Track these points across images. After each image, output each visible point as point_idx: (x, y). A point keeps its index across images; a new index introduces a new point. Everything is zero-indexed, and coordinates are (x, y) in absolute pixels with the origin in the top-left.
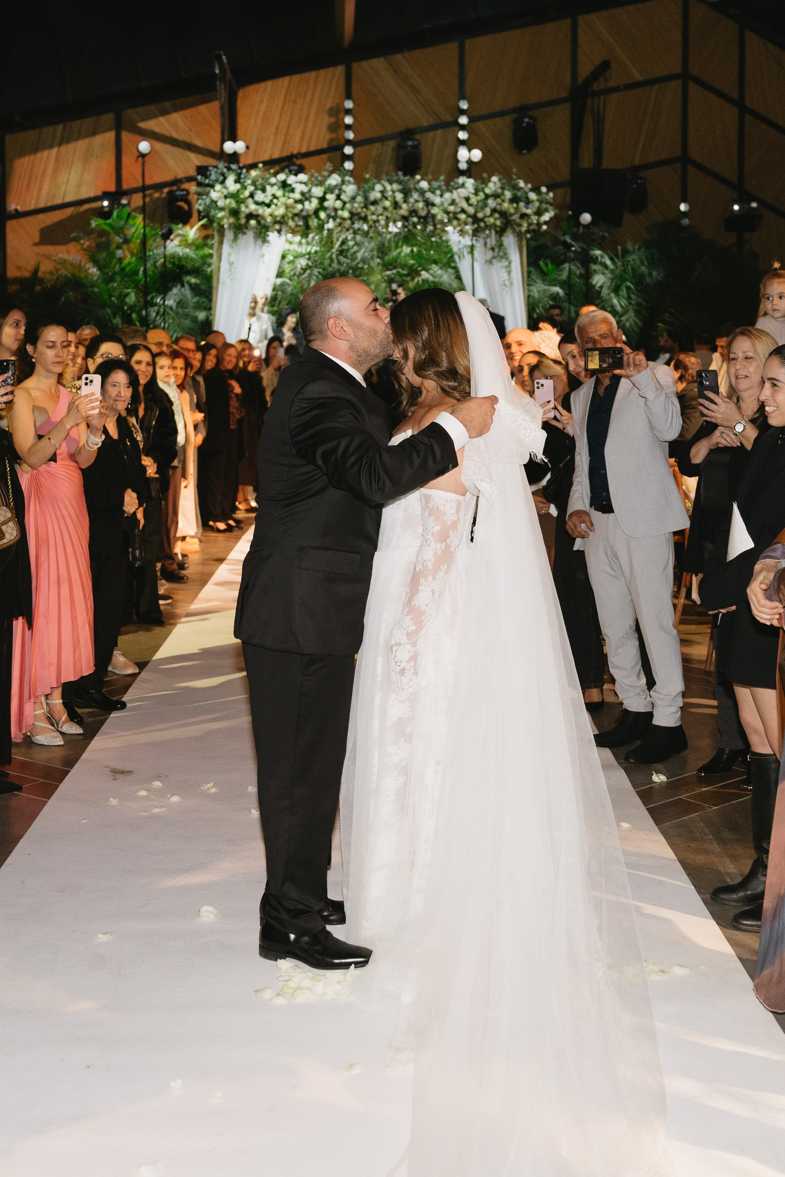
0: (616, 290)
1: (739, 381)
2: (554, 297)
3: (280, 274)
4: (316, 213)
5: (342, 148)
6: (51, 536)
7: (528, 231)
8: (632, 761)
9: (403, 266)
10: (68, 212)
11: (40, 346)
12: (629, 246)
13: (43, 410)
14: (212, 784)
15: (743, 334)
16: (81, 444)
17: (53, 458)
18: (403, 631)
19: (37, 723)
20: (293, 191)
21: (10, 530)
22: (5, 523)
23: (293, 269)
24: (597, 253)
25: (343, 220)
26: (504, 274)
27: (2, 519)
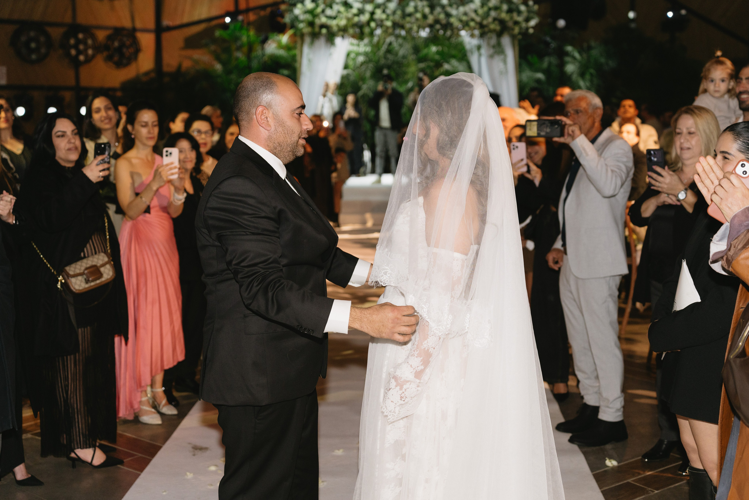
0: (582, 75)
2: (538, 81)
3: (346, 67)
4: (368, 23)
7: (520, 33)
9: (432, 60)
10: (203, 26)
11: (137, 126)
12: (593, 43)
13: (139, 175)
15: (687, 112)
17: (148, 210)
19: (143, 407)
20: (351, 7)
21: (107, 271)
22: (103, 265)
23: (355, 63)
24: (569, 48)
25: (387, 28)
26: (501, 65)
27: (100, 263)
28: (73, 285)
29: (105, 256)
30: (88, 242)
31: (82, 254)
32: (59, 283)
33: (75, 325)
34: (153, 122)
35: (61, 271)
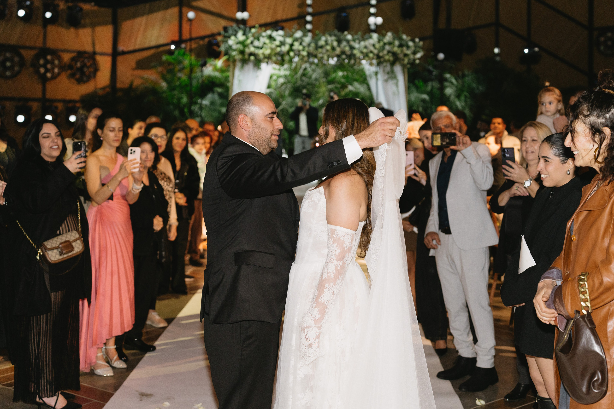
0: (458, 96)
1: (528, 154)
2: (424, 101)
3: (269, 86)
4: (288, 53)
5: (304, 17)
6: (109, 246)
7: (408, 63)
8: (463, 390)
9: (338, 83)
10: (152, 52)
11: (106, 130)
12: (466, 72)
13: (107, 169)
14: (201, 404)
15: (531, 125)
16: (129, 190)
17: (111, 198)
18: (312, 318)
19: (98, 362)
20: (275, 40)
21: (77, 246)
22: (75, 241)
23: (277, 84)
24: (448, 76)
25: (303, 56)
26: (394, 88)
27: (73, 238)
28: (50, 256)
29: (77, 233)
30: (63, 222)
31: (58, 232)
32: (38, 255)
33: (49, 290)
34: (119, 128)
35: (40, 245)
